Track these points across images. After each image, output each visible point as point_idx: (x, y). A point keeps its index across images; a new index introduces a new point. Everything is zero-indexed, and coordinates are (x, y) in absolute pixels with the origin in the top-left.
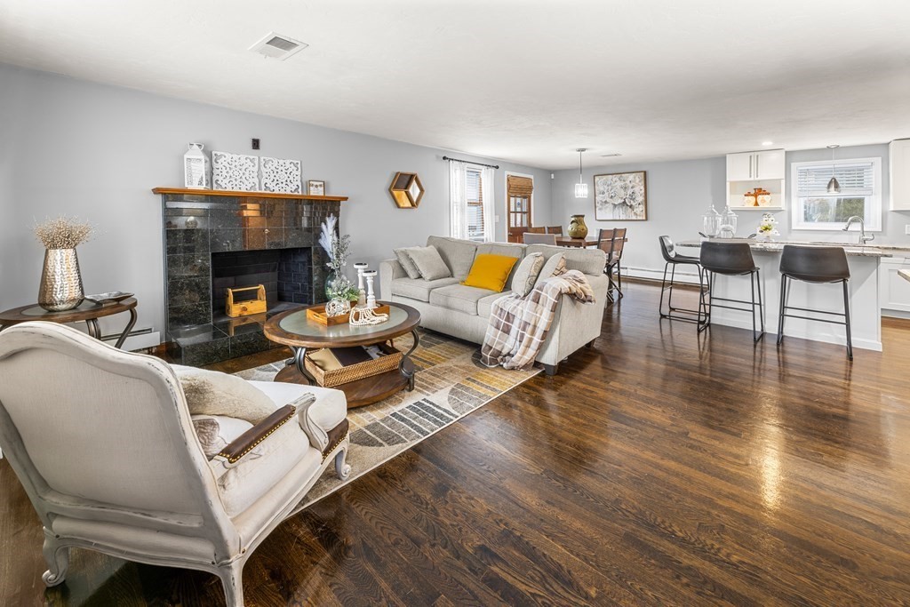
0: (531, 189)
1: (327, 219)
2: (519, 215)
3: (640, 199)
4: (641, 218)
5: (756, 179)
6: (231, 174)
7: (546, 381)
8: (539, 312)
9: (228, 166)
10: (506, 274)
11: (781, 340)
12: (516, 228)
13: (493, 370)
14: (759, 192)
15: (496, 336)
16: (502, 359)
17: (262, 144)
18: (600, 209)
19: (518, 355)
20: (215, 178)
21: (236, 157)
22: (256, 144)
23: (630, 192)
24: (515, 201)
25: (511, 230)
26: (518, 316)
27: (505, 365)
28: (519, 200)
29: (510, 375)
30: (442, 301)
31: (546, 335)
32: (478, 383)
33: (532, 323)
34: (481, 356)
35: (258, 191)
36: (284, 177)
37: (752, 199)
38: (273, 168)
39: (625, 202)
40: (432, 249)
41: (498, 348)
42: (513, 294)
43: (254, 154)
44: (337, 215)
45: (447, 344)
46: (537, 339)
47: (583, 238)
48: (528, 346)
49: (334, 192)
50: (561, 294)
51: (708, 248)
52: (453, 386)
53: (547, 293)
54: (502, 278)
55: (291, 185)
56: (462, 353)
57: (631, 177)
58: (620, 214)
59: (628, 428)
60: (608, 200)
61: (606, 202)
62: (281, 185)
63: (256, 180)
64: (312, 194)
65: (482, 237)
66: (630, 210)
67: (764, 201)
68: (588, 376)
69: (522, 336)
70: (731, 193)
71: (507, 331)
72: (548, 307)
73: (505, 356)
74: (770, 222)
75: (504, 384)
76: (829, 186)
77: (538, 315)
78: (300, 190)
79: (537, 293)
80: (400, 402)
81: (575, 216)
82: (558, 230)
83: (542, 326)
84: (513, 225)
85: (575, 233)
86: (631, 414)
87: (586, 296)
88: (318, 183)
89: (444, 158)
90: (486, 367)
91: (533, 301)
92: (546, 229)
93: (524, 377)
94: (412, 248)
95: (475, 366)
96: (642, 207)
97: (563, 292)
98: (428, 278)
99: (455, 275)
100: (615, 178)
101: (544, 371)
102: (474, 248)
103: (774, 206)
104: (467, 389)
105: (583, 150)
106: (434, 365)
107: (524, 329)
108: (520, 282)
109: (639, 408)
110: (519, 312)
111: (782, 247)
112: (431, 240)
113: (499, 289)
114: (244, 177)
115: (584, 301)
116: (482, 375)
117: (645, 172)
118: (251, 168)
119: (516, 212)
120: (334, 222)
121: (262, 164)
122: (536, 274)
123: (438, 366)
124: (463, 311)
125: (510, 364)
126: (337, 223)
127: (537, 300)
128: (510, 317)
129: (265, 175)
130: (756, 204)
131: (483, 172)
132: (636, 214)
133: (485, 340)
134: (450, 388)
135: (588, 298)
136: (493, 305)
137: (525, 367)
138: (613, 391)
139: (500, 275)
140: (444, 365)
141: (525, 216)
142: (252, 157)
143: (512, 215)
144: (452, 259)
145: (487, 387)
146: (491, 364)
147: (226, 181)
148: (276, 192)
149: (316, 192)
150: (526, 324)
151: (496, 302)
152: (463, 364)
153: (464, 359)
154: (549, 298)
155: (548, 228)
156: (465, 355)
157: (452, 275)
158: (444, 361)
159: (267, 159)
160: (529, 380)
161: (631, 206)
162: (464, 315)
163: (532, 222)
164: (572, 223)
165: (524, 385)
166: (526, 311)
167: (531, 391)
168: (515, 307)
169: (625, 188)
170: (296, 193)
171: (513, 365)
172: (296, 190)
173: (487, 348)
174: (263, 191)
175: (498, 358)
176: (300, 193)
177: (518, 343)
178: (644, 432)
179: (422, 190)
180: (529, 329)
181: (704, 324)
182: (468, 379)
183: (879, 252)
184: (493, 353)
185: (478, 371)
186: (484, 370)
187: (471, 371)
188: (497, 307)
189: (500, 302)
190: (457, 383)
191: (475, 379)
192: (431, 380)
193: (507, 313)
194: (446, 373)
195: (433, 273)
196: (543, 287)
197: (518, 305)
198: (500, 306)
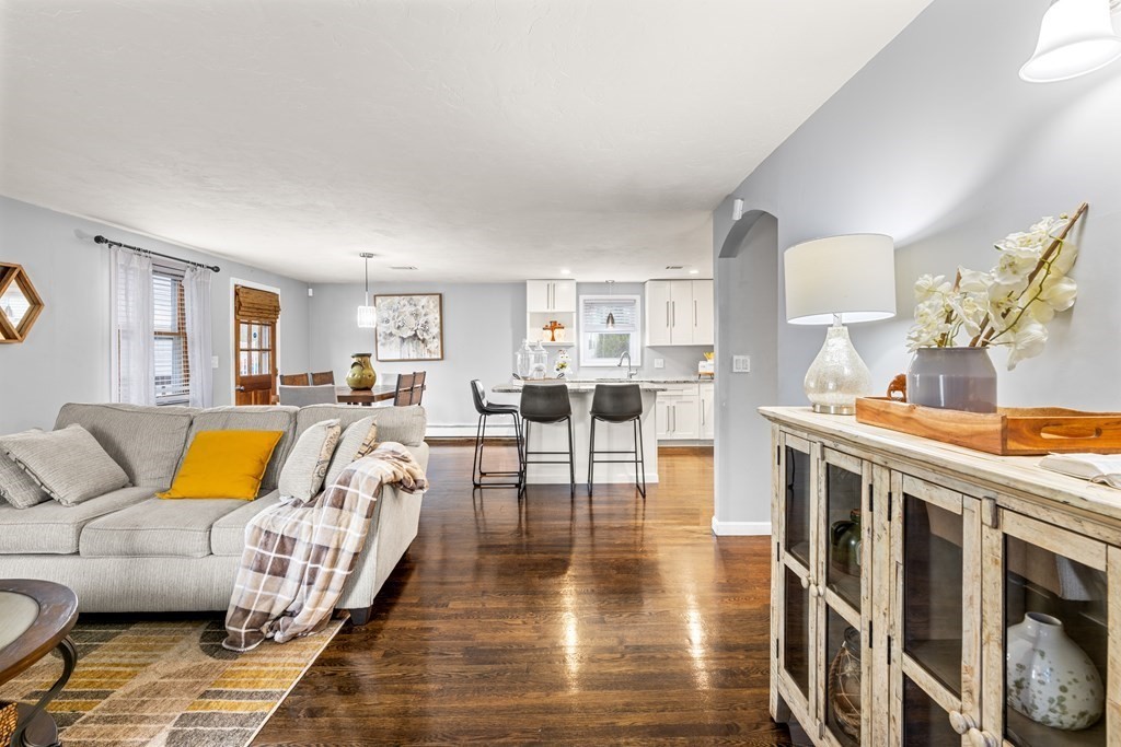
0: (276, 310)
2: (255, 355)
3: (435, 330)
4: (436, 357)
5: (553, 311)
7: (354, 638)
10: (262, 463)
11: (590, 487)
12: (250, 377)
13: (253, 654)
14: (554, 326)
15: (257, 587)
16: (271, 628)
18: (383, 344)
19: (307, 608)
23: (422, 321)
24: (250, 330)
25: (241, 381)
26: (304, 539)
27: (278, 636)
28: (255, 329)
29: (291, 651)
30: (117, 543)
31: (357, 559)
32: (230, 695)
33: (333, 546)
34: (226, 634)
37: (549, 332)
39: (415, 335)
40: (76, 432)
41: (263, 608)
42: (284, 500)
45: (129, 634)
46: (341, 572)
47: (368, 389)
48: (325, 589)
50: (381, 485)
51: (529, 392)
52: (170, 727)
53: (357, 487)
54: (254, 472)
56: (175, 641)
57: (424, 300)
58: (410, 351)
59: (495, 667)
60: (394, 331)
61: (391, 334)
65: (185, 397)
66: (422, 345)
67: (559, 336)
68: (417, 605)
69: (314, 573)
70: (532, 326)
71: (280, 570)
72: (362, 509)
73: (278, 618)
74: (565, 359)
75: (284, 674)
76: (608, 322)
77: (342, 529)
79: (340, 491)
81: (358, 355)
82: (327, 378)
83: (350, 547)
84: (244, 372)
85: (359, 381)
86: (490, 644)
87: (415, 481)
89: (98, 239)
90: (236, 655)
91: (334, 505)
92: (310, 377)
93: (317, 647)
94: (18, 436)
95: (211, 660)
96: (437, 342)
97: (385, 481)
98: (71, 499)
100: (404, 301)
101: (349, 622)
102: (186, 421)
103: (567, 342)
104: (207, 719)
105: (370, 256)
106: (106, 695)
107: (317, 560)
108: (296, 474)
109: (496, 630)
110: (304, 530)
111: (594, 387)
112: (68, 415)
113: (251, 493)
115: (412, 490)
116: (232, 673)
117: (441, 295)
119: (249, 350)
122: (329, 458)
123: (119, 694)
124: (175, 555)
125: (289, 632)
127: (339, 502)
128: (286, 544)
130: (553, 339)
131: (188, 274)
132: (429, 351)
133: (234, 601)
134: (163, 736)
135: (419, 485)
136: (248, 529)
137: (318, 627)
138: (456, 616)
139: (251, 466)
140: (136, 684)
141: (266, 357)
143: (244, 356)
144: (130, 449)
145: (251, 696)
146: (247, 645)
150: (322, 549)
151: (255, 521)
152: (184, 664)
153: (184, 653)
154: (362, 495)
155: (313, 375)
156: (183, 644)
157: (132, 481)
158: (133, 675)
160: (327, 648)
161: (423, 341)
162: (178, 561)
163: (278, 366)
164: (353, 366)
165: (320, 662)
166: (318, 527)
167: (337, 668)
168: (296, 524)
169: (416, 315)
171: (295, 631)
173: (240, 614)
175: (264, 628)
177: (304, 587)
178: (514, 664)
179: (36, 303)
180: (328, 557)
181: (522, 489)
182: (204, 695)
183: (656, 386)
184: (253, 620)
185: (222, 669)
186: (236, 661)
187: (205, 675)
188: (257, 530)
189: (262, 520)
190: (179, 715)
191: (220, 689)
192: (108, 735)
193: (279, 538)
194: (144, 702)
195: (85, 486)
196: (350, 478)
197: (301, 518)
198: (263, 527)
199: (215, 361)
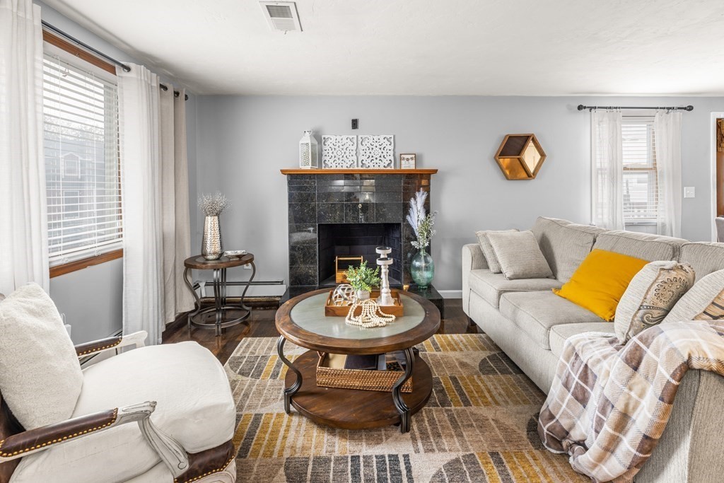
1: (417, 194)
6: (335, 154)
8: (637, 389)
9: (333, 147)
15: (563, 400)
16: (570, 446)
17: (360, 124)
20: (324, 158)
21: (339, 138)
22: (355, 124)
26: (600, 381)
27: (571, 461)
32: (503, 471)
33: (620, 406)
35: (356, 168)
36: (377, 152)
38: (369, 145)
41: (565, 423)
42: (612, 333)
43: (353, 134)
44: (427, 188)
49: (427, 165)
50: (688, 367)
52: (461, 454)
55: (384, 160)
56: (525, 401)
62: (375, 161)
63: (355, 158)
64: (403, 168)
69: (601, 424)
71: (582, 398)
72: (656, 386)
73: (575, 443)
77: (634, 395)
78: (392, 165)
79: (637, 348)
80: (379, 441)
83: (640, 423)
88: (409, 157)
91: (627, 361)
95: (524, 434)
97: (695, 365)
99: (560, 275)
102: (591, 239)
104: (477, 472)
106: (467, 403)
107: (604, 411)
110: (603, 372)
113: (609, 315)
114: (345, 156)
116: (522, 458)
118: (351, 147)
120: (424, 197)
121: (360, 142)
123: (471, 409)
124: (530, 336)
126: (428, 199)
127: (636, 361)
128: (588, 375)
129: (362, 152)
131: (656, 119)
133: (548, 400)
134: (453, 456)
136: (566, 344)
140: (482, 411)
142: (351, 137)
146: (548, 445)
147: (332, 161)
148: (371, 168)
149: (408, 165)
150: (607, 402)
152: (509, 422)
154: (660, 367)
158: (487, 404)
159: (364, 137)
162: (534, 343)
166: (611, 376)
168: (599, 361)
170: (389, 168)
172: (389, 165)
173: (547, 413)
174: (360, 168)
175: (564, 441)
176: (393, 168)
177: (593, 432)
179: (543, 155)
180: (613, 416)
182: (494, 454)
184: (555, 427)
185: (521, 447)
186: (534, 451)
187: (509, 441)
188: (570, 348)
189: (578, 342)
190: (472, 452)
191: (504, 460)
192: (443, 427)
193: (583, 366)
194: (472, 425)
195: (518, 269)
196: (653, 338)
197: (605, 357)
198: (576, 348)
199: (690, 192)
